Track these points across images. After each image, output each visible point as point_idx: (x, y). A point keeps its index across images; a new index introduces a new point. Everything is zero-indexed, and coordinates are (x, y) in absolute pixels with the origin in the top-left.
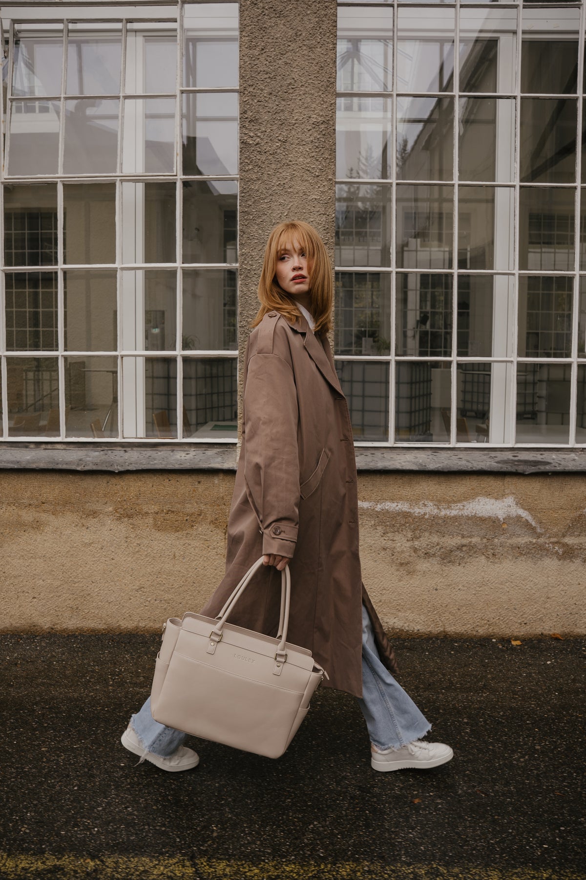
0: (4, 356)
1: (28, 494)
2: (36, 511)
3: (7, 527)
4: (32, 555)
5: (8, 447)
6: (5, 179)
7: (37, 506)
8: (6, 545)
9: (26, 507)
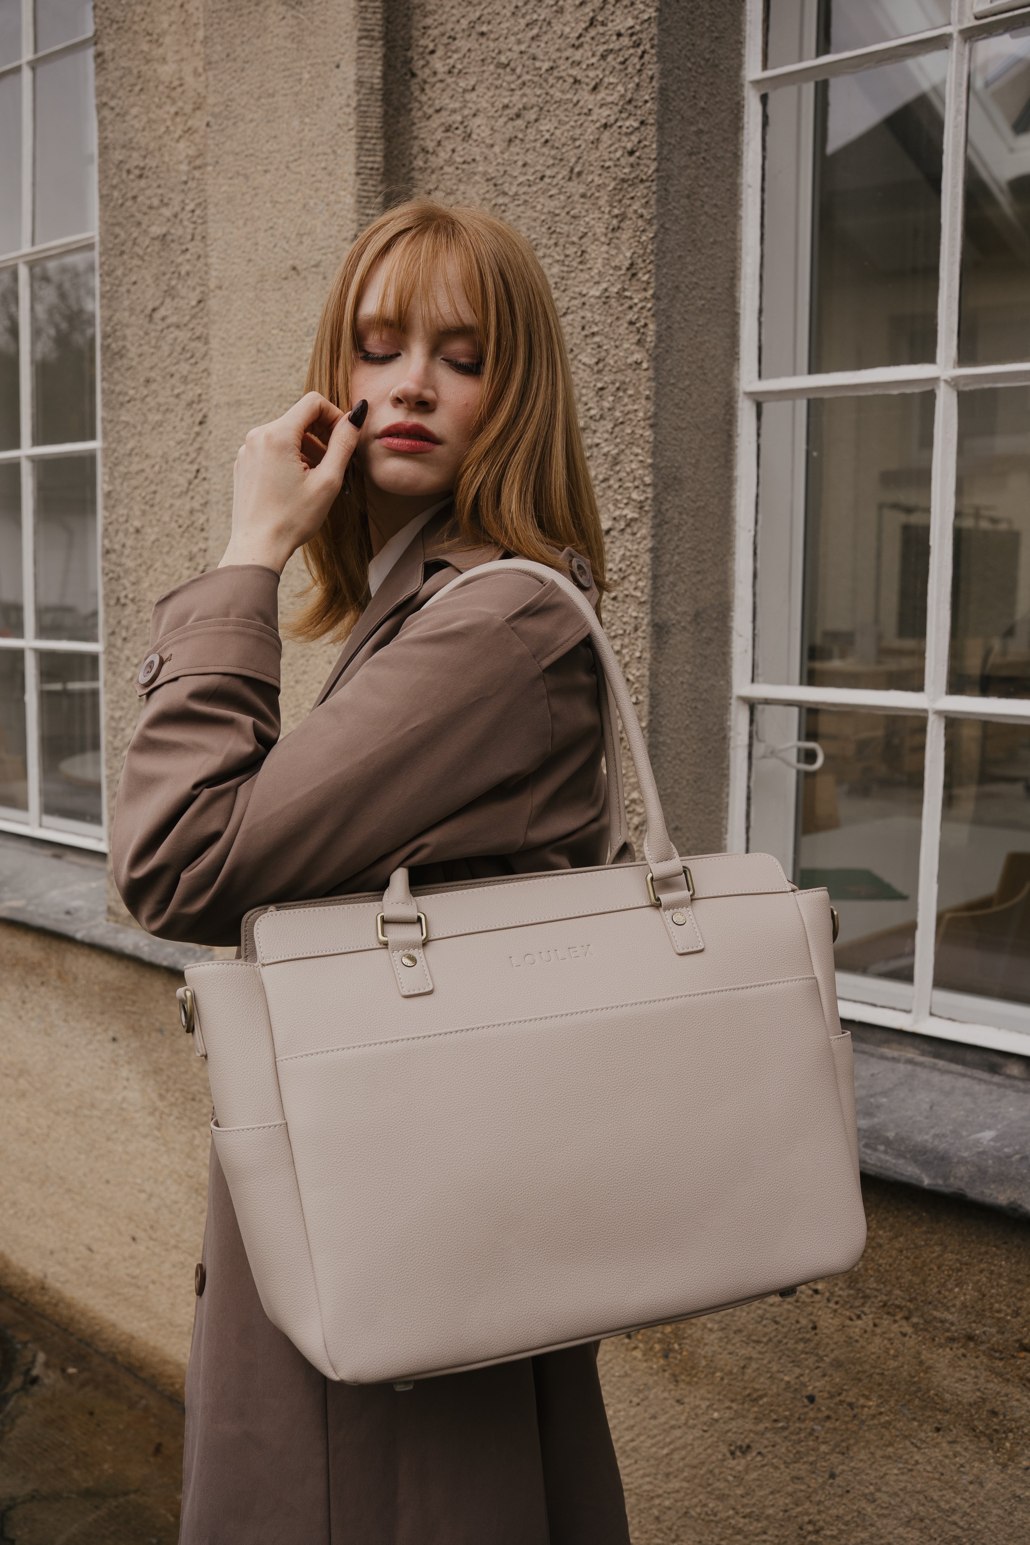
0: (939, 713)
1: (967, 1294)
2: (992, 1370)
3: (871, 1390)
4: (958, 1532)
5: (923, 1053)
6: (977, 18)
7: (993, 1352)
8: (863, 1455)
9: (952, 1340)
